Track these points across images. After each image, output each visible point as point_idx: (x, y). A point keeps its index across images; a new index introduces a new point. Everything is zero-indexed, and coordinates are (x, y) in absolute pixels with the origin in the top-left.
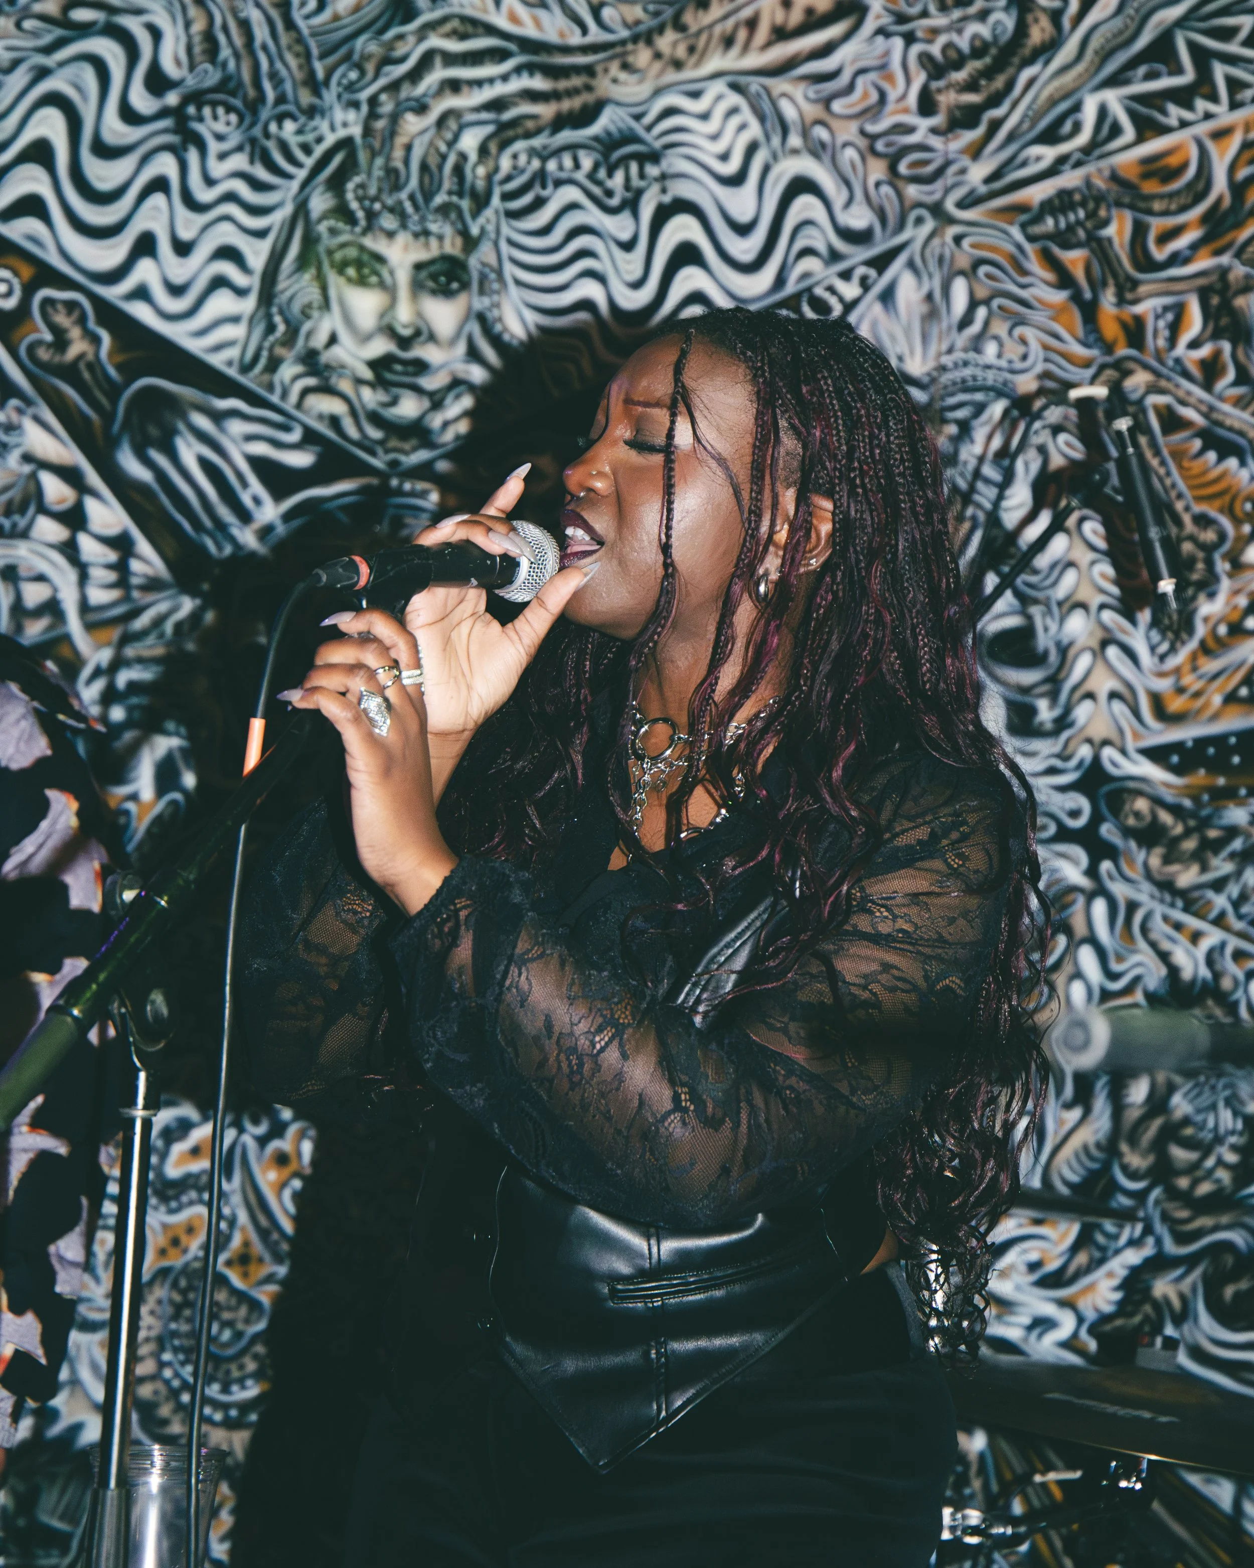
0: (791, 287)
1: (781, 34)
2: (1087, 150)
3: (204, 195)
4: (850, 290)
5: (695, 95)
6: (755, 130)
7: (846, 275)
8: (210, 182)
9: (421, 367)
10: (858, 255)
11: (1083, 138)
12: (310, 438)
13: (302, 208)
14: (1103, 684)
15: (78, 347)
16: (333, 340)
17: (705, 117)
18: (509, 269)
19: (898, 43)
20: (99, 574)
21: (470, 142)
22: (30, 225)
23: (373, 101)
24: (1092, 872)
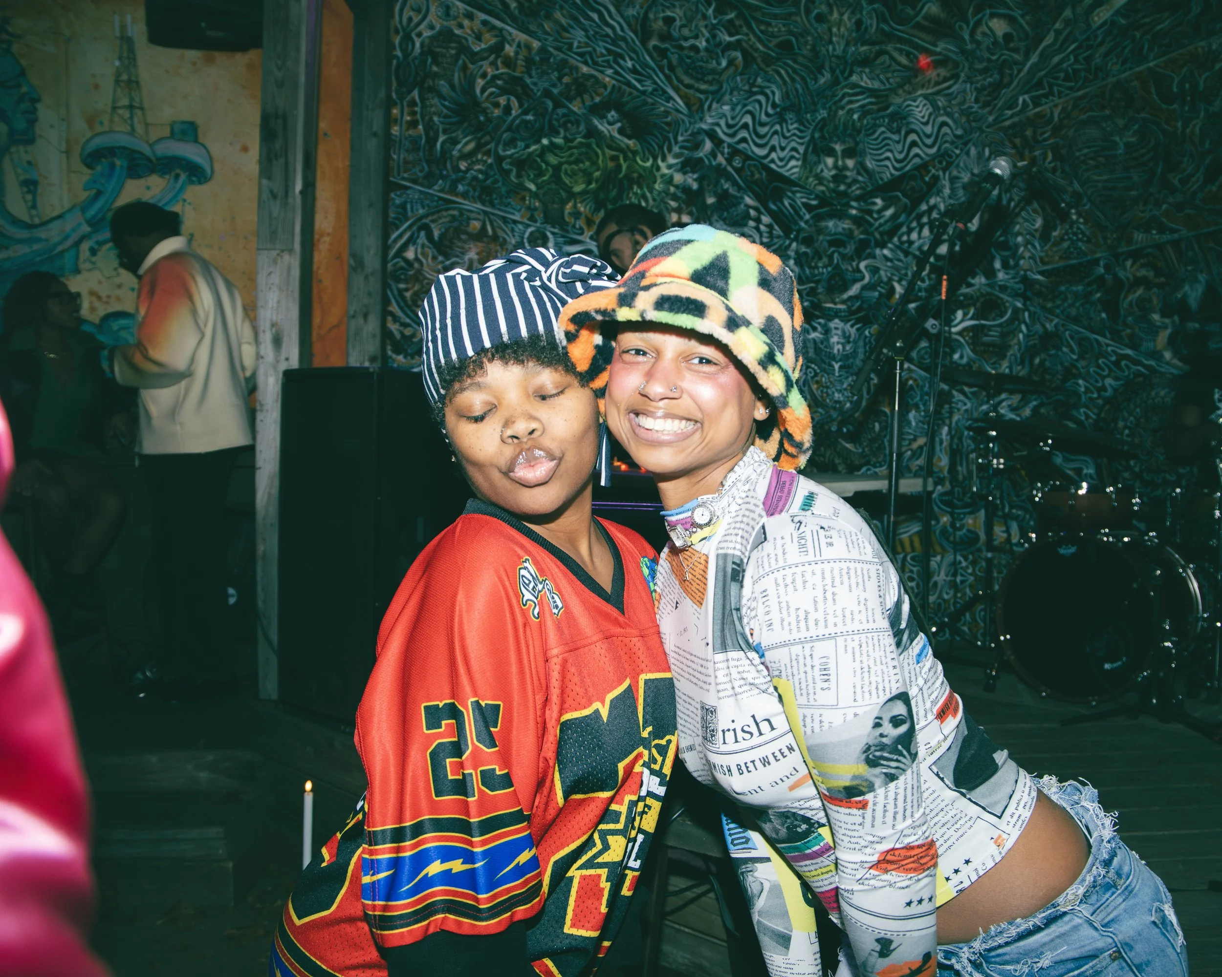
0: (942, 151)
1: (937, 83)
2: (1021, 111)
3: (788, 134)
4: (958, 152)
5: (915, 101)
6: (931, 110)
7: (956, 148)
8: (789, 131)
9: (846, 177)
10: (959, 142)
11: (1019, 108)
12: (817, 197)
13: (812, 137)
14: (1027, 255)
15: (757, 176)
16: (822, 171)
17: (917, 107)
18: (868, 150)
19: (968, 85)
20: (765, 235)
21: (856, 116)
22: (744, 145)
23: (830, 108)
24: (1024, 304)
